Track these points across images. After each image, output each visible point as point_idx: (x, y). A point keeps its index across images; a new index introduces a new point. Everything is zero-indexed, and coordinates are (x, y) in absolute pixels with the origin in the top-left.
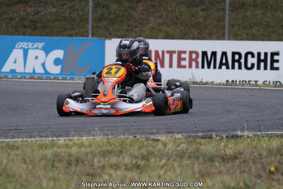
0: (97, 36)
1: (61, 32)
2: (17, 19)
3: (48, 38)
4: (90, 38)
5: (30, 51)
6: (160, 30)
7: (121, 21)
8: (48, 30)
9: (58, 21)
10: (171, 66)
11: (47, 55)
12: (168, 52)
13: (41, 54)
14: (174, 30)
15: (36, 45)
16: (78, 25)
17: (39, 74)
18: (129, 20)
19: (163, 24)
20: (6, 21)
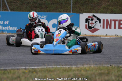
0: (75, 12)
1: (55, 10)
2: (32, 3)
3: (48, 13)
4: (71, 13)
6: (108, 9)
7: (87, 4)
8: (48, 8)
9: (53, 4)
10: (115, 28)
11: (48, 22)
12: (113, 20)
14: (116, 9)
15: (42, 17)
16: (64, 6)
18: (91, 3)
19: (110, 5)
20: (26, 4)
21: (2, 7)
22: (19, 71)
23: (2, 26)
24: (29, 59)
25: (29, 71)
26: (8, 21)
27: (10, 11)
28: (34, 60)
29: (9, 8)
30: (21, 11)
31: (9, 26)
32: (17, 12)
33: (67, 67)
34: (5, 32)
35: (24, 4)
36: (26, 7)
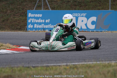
0: (113, 9)
1: (94, 8)
2: (71, 2)
3: (87, 11)
4: (110, 10)
5: (79, 18)
8: (87, 6)
9: (92, 2)
11: (88, 20)
13: (85, 19)
15: (82, 15)
16: (103, 4)
17: (84, 29)
20: (66, 3)
21: (44, 6)
22: (60, 67)
23: (43, 24)
24: (70, 56)
25: (71, 67)
26: (49, 20)
27: (50, 10)
28: (74, 56)
29: (50, 7)
30: (61, 10)
31: (51, 24)
32: (58, 10)
33: (107, 62)
34: (46, 30)
35: (64, 2)
36: (66, 6)
